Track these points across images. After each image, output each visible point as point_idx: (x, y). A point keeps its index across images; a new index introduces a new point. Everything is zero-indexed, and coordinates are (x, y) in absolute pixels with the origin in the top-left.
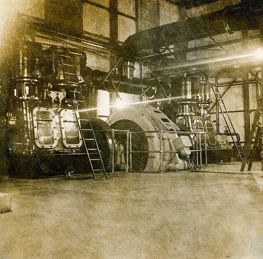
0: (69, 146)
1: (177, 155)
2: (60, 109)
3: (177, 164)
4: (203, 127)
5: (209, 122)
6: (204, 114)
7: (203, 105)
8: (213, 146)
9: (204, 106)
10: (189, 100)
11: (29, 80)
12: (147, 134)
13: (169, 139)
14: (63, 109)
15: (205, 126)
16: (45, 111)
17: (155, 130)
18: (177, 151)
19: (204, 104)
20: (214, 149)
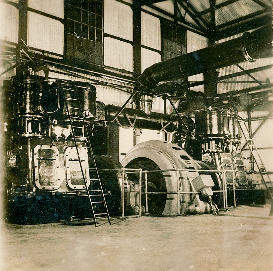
0: (75, 188)
1: (197, 196)
2: (65, 147)
3: (197, 206)
4: (232, 165)
5: (239, 159)
6: (233, 150)
7: (231, 140)
8: (244, 186)
9: (233, 141)
10: (215, 135)
11: (31, 116)
12: (164, 174)
13: (188, 179)
14: (68, 147)
15: (234, 164)
16: (48, 149)
17: (173, 169)
18: (198, 191)
19: (233, 139)
20: (245, 189)
